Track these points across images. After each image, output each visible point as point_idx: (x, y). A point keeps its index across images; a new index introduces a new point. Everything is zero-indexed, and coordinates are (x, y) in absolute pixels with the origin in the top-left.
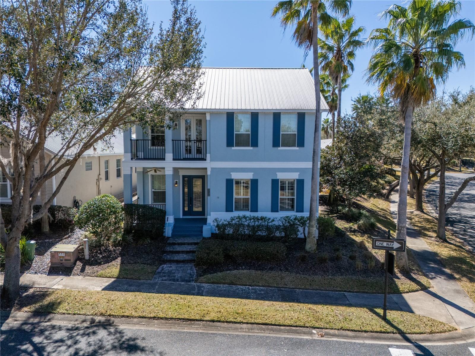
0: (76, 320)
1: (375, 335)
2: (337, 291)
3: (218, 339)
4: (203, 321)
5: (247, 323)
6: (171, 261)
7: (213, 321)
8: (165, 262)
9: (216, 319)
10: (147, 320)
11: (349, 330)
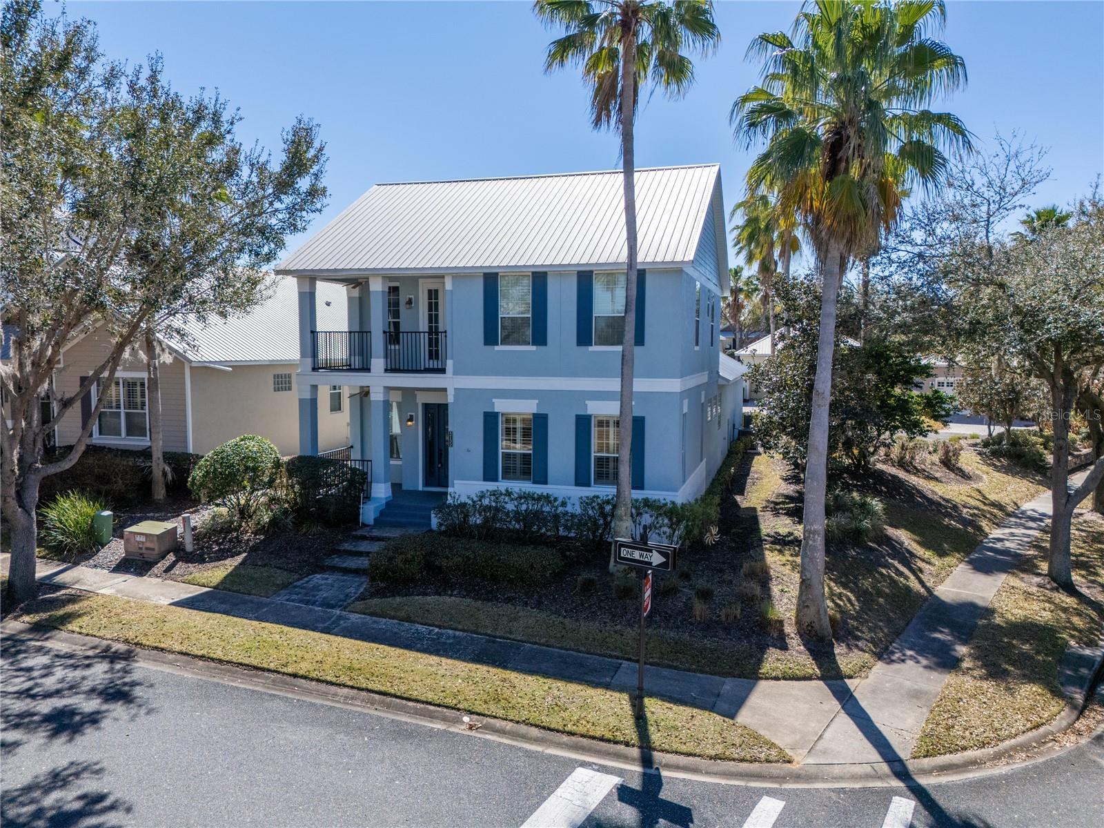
0: (84, 645)
1: (585, 741)
3: (275, 704)
4: (279, 672)
5: (352, 687)
6: (334, 569)
7: (295, 676)
8: (323, 569)
9: (301, 673)
10: (189, 658)
11: (536, 726)
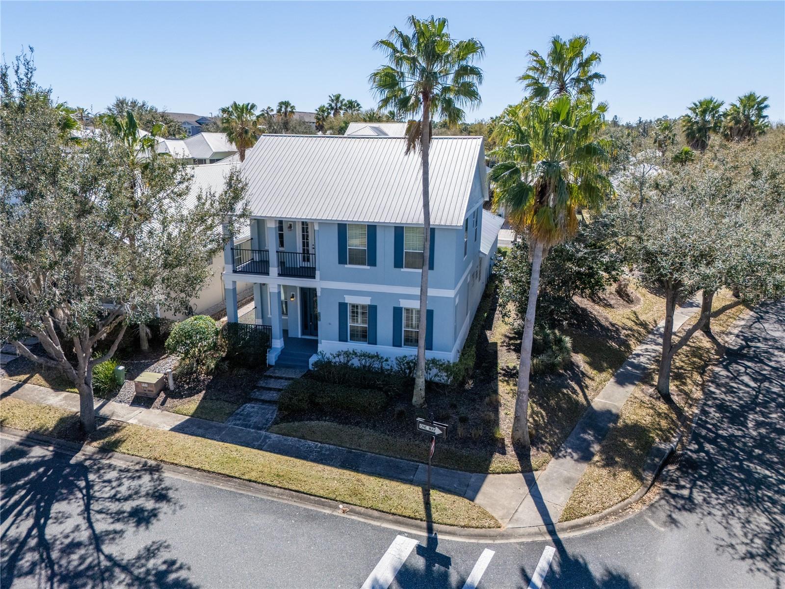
0: (132, 462)
1: (401, 519)
2: (413, 461)
3: (243, 500)
4: (241, 479)
5: (281, 488)
6: (257, 400)
7: (250, 481)
8: (250, 400)
9: (253, 479)
10: (192, 470)
11: (377, 510)
